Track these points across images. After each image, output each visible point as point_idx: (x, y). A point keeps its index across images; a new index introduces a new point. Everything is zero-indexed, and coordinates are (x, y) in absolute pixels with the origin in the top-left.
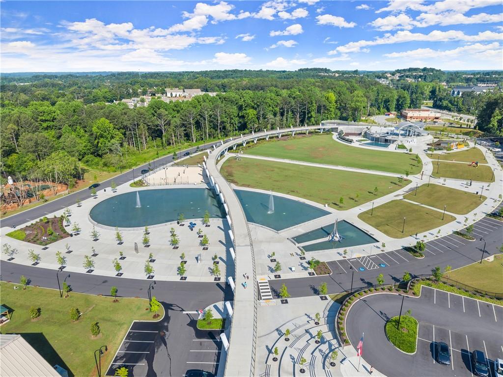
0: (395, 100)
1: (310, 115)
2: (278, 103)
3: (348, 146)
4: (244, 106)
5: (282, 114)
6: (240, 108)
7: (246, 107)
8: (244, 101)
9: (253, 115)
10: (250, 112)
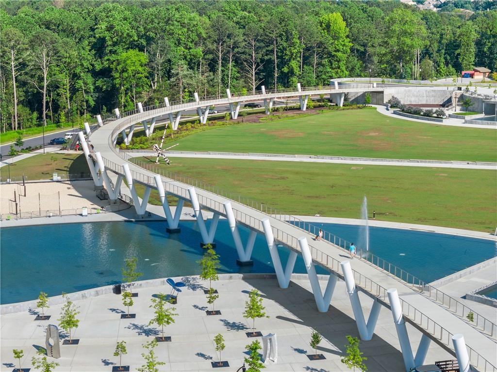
0: (473, 44)
1: (285, 70)
2: (199, 35)
3: (437, 126)
4: (110, 43)
5: (212, 67)
6: (99, 48)
7: (115, 44)
8: (110, 28)
9: (137, 63)
10: (128, 58)
